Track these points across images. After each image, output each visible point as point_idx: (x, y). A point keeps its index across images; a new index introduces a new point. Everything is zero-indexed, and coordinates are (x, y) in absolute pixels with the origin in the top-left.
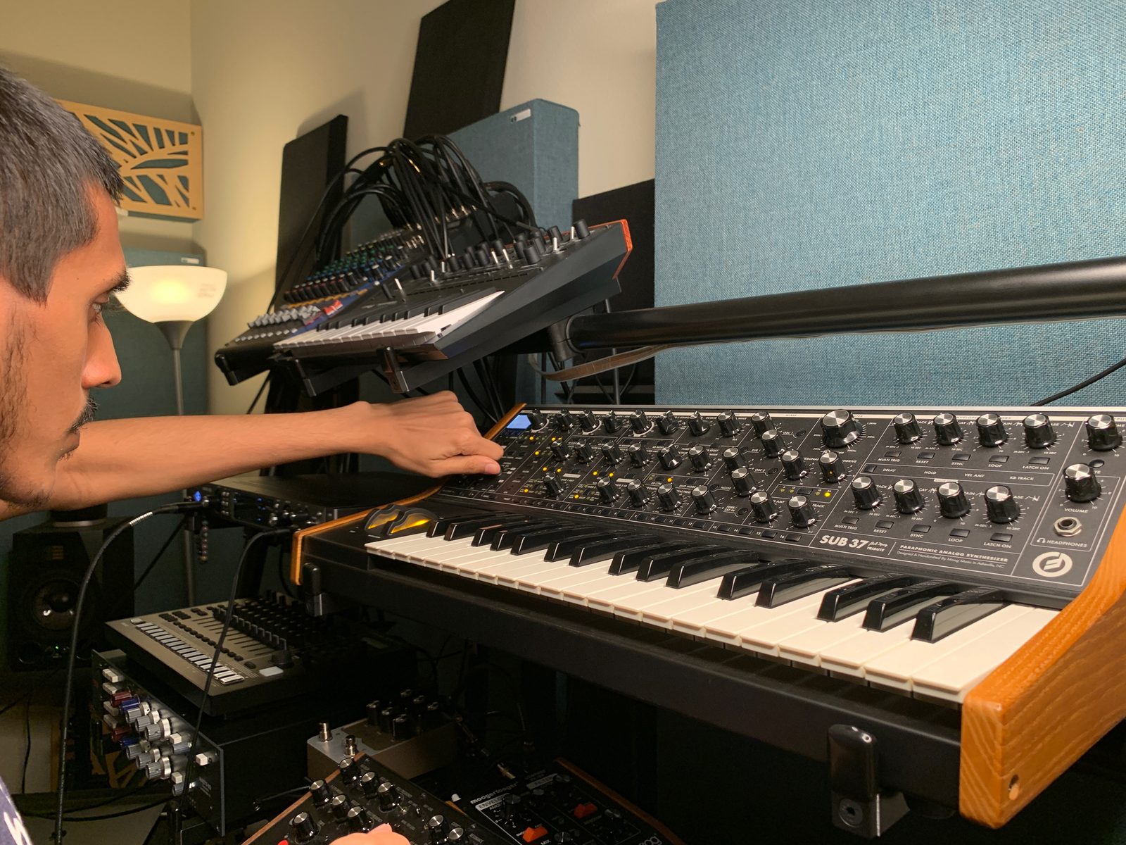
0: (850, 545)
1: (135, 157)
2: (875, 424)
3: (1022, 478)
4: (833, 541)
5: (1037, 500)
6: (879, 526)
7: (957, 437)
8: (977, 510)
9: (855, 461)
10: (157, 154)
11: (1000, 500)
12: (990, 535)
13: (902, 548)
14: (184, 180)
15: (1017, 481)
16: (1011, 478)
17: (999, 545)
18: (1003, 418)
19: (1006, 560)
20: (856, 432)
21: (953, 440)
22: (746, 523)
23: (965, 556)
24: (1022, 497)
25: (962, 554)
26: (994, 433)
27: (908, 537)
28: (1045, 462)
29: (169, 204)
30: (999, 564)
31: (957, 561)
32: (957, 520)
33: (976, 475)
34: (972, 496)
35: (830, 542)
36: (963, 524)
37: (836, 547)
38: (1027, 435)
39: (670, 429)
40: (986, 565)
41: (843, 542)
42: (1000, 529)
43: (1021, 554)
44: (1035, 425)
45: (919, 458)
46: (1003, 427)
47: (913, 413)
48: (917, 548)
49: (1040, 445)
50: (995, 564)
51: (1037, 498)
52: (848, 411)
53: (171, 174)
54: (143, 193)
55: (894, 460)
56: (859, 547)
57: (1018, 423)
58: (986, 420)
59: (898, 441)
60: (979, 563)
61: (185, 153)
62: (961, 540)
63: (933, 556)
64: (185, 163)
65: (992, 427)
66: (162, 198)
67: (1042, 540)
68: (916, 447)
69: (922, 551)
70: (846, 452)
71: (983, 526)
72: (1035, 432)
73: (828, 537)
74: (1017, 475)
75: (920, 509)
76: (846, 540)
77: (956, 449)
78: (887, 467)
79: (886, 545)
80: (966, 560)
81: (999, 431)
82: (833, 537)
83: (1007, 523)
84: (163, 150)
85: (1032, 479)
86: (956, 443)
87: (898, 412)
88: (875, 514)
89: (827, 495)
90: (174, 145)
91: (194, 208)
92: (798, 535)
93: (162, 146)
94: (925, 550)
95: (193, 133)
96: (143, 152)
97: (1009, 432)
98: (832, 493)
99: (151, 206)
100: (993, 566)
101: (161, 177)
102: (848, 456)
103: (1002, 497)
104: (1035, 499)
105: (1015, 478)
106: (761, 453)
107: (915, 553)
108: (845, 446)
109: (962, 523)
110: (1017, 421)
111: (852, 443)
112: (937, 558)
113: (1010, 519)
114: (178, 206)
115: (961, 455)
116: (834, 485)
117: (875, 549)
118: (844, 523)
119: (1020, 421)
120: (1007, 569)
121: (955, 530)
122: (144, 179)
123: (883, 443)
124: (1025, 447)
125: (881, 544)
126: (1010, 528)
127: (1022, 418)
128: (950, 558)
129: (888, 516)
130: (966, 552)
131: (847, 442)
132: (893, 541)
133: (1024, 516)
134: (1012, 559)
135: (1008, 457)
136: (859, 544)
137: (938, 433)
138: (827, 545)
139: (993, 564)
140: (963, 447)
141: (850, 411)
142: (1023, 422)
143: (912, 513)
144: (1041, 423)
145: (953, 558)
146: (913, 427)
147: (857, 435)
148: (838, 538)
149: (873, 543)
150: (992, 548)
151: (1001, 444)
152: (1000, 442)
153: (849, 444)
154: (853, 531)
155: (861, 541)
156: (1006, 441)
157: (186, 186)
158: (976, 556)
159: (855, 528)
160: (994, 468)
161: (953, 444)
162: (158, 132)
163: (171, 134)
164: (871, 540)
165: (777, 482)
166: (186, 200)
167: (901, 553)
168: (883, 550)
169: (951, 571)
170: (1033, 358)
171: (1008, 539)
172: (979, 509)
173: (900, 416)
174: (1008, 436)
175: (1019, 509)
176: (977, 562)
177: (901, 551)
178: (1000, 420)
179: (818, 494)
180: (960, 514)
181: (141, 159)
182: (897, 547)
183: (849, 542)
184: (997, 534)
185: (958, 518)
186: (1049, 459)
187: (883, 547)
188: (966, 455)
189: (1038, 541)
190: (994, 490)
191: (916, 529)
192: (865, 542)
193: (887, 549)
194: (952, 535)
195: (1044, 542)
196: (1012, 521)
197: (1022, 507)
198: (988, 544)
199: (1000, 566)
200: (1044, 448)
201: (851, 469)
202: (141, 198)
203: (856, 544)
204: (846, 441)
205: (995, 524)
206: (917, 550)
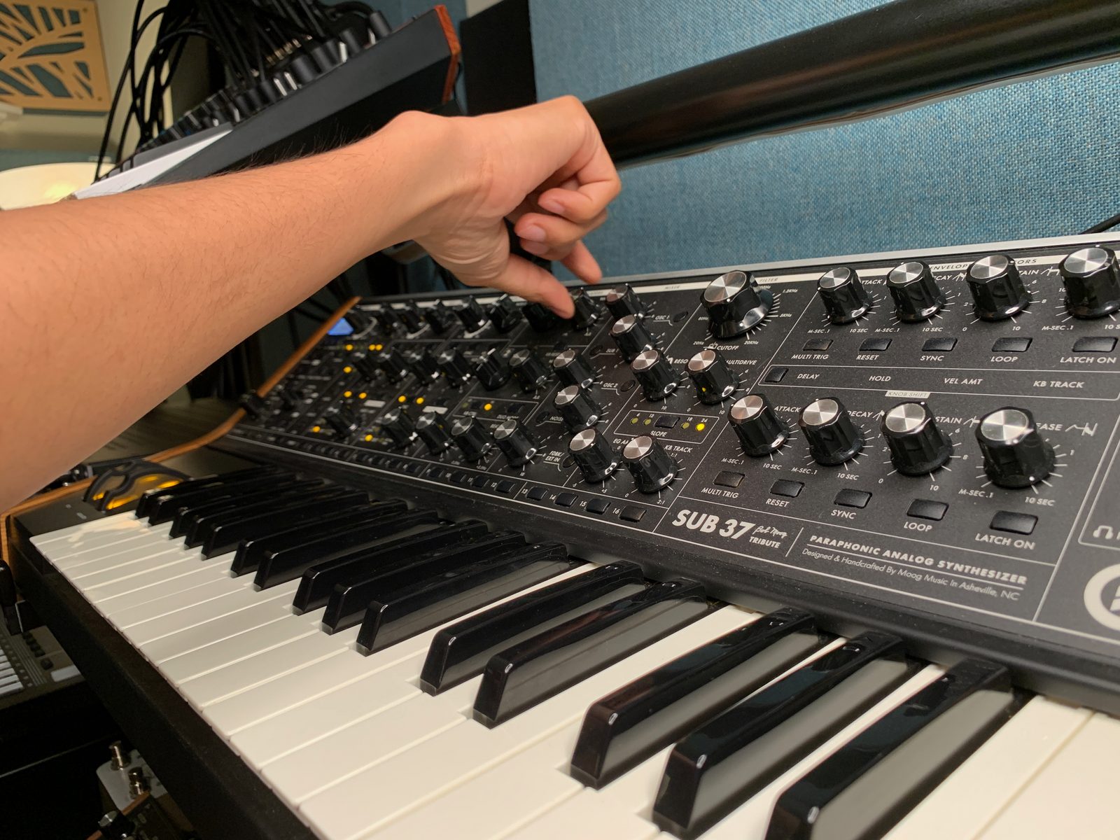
0: (722, 533)
1: (20, 43)
2: (796, 291)
3: (1058, 384)
4: (694, 523)
5: (1091, 433)
6: (777, 492)
7: (933, 304)
8: (965, 457)
9: (754, 362)
10: (45, 38)
11: (1008, 443)
12: (990, 516)
13: (814, 543)
14: (83, 67)
15: (1048, 391)
16: (1036, 384)
17: (1007, 542)
18: (1019, 262)
19: (1022, 580)
20: (761, 307)
21: (925, 313)
22: (569, 485)
23: (934, 566)
24: (1058, 427)
25: (930, 562)
26: (999, 293)
27: (827, 517)
28: (1108, 347)
29: (68, 95)
30: (1008, 590)
31: (918, 578)
32: (925, 481)
33: (965, 381)
34: (956, 425)
35: (690, 526)
36: (936, 488)
37: (697, 535)
38: (1068, 292)
39: (508, 322)
40: (977, 589)
41: (709, 524)
42: (1012, 503)
43: (1057, 566)
44: (1086, 271)
45: (863, 350)
46: (1019, 281)
47: (853, 267)
48: (841, 543)
49: (1099, 312)
50: (999, 590)
51: (1092, 429)
52: (746, 272)
53: (67, 61)
54: (36, 86)
55: (818, 357)
56: (736, 537)
57: (1051, 270)
58: (985, 269)
59: (829, 320)
60: (964, 585)
61: (79, 34)
62: (929, 527)
63: (871, 562)
64: (80, 46)
65: (996, 282)
66: (59, 89)
67: (1104, 532)
68: (859, 330)
69: (850, 550)
70: (742, 345)
71: (974, 493)
72: (1086, 285)
73: (687, 512)
74: (1049, 377)
75: (856, 456)
76: (716, 519)
77: (932, 329)
78: (804, 371)
79: (784, 534)
80: (938, 576)
81: (1011, 288)
82: (695, 514)
83: (1028, 487)
84: (51, 33)
85: (1079, 385)
86: (932, 316)
87: (826, 268)
88: (774, 467)
89: (700, 427)
90: (64, 25)
91: (100, 99)
92: (640, 508)
93: (50, 28)
94: (856, 547)
95: (85, 10)
96: (29, 38)
97: (1032, 288)
98: (708, 426)
99: (47, 100)
100: (993, 593)
101: (55, 64)
102: (744, 353)
103: (1013, 433)
104: (1087, 430)
105: (1044, 384)
106: (617, 354)
107: (836, 554)
108: (742, 334)
109: (934, 486)
110: (1049, 266)
111: (754, 328)
112: (877, 568)
113: (1032, 479)
114: (81, 97)
115: (938, 341)
116: (713, 409)
117: (763, 542)
118: (720, 484)
119: (1054, 266)
120: (1025, 604)
121: (918, 503)
122: (35, 69)
123: (804, 326)
124: (1064, 317)
125: (776, 532)
126: (1032, 501)
127: (1057, 259)
128: (904, 568)
129: (794, 470)
130: (938, 555)
131: (747, 327)
132: (798, 525)
133: (1063, 471)
134: (1037, 577)
135: (1031, 340)
136: (738, 528)
137: (897, 302)
138: (683, 531)
139: (994, 587)
140: (945, 325)
141: (749, 274)
142: (1061, 266)
143: (838, 465)
144: (1100, 265)
145: (911, 570)
146: (855, 293)
147: (764, 312)
148: (704, 516)
149: (761, 529)
150: (992, 547)
151: (1016, 315)
152: (1014, 309)
153: (749, 331)
154: (730, 500)
155: (742, 524)
156: (1026, 307)
157: (87, 74)
158: (959, 567)
159: (735, 495)
160: (1002, 364)
161: (925, 320)
162: (43, 11)
163: (59, 13)
164: (758, 520)
165: (630, 406)
166: (89, 90)
167: (809, 553)
168: (777, 545)
169: (904, 603)
170: (1078, 158)
171: (1027, 526)
172: (966, 457)
173: (830, 275)
174: (1030, 297)
175: (1052, 453)
176: (960, 581)
177: (812, 549)
178: (1013, 266)
179: (686, 426)
180: (928, 466)
181: (28, 46)
182: (804, 541)
183: (722, 525)
184: (1003, 515)
185: (926, 474)
186: (1116, 340)
187: (777, 538)
188: (948, 340)
189: (1096, 534)
190: (995, 419)
191: (844, 500)
192: (748, 526)
193: (785, 543)
194: (913, 515)
195: (1109, 536)
196: (1038, 483)
197: (1060, 451)
198: (985, 538)
199: (1010, 596)
200: (1106, 315)
201: (746, 376)
202: (34, 92)
203: (731, 529)
204: (744, 324)
205: (998, 490)
206: (841, 548)
